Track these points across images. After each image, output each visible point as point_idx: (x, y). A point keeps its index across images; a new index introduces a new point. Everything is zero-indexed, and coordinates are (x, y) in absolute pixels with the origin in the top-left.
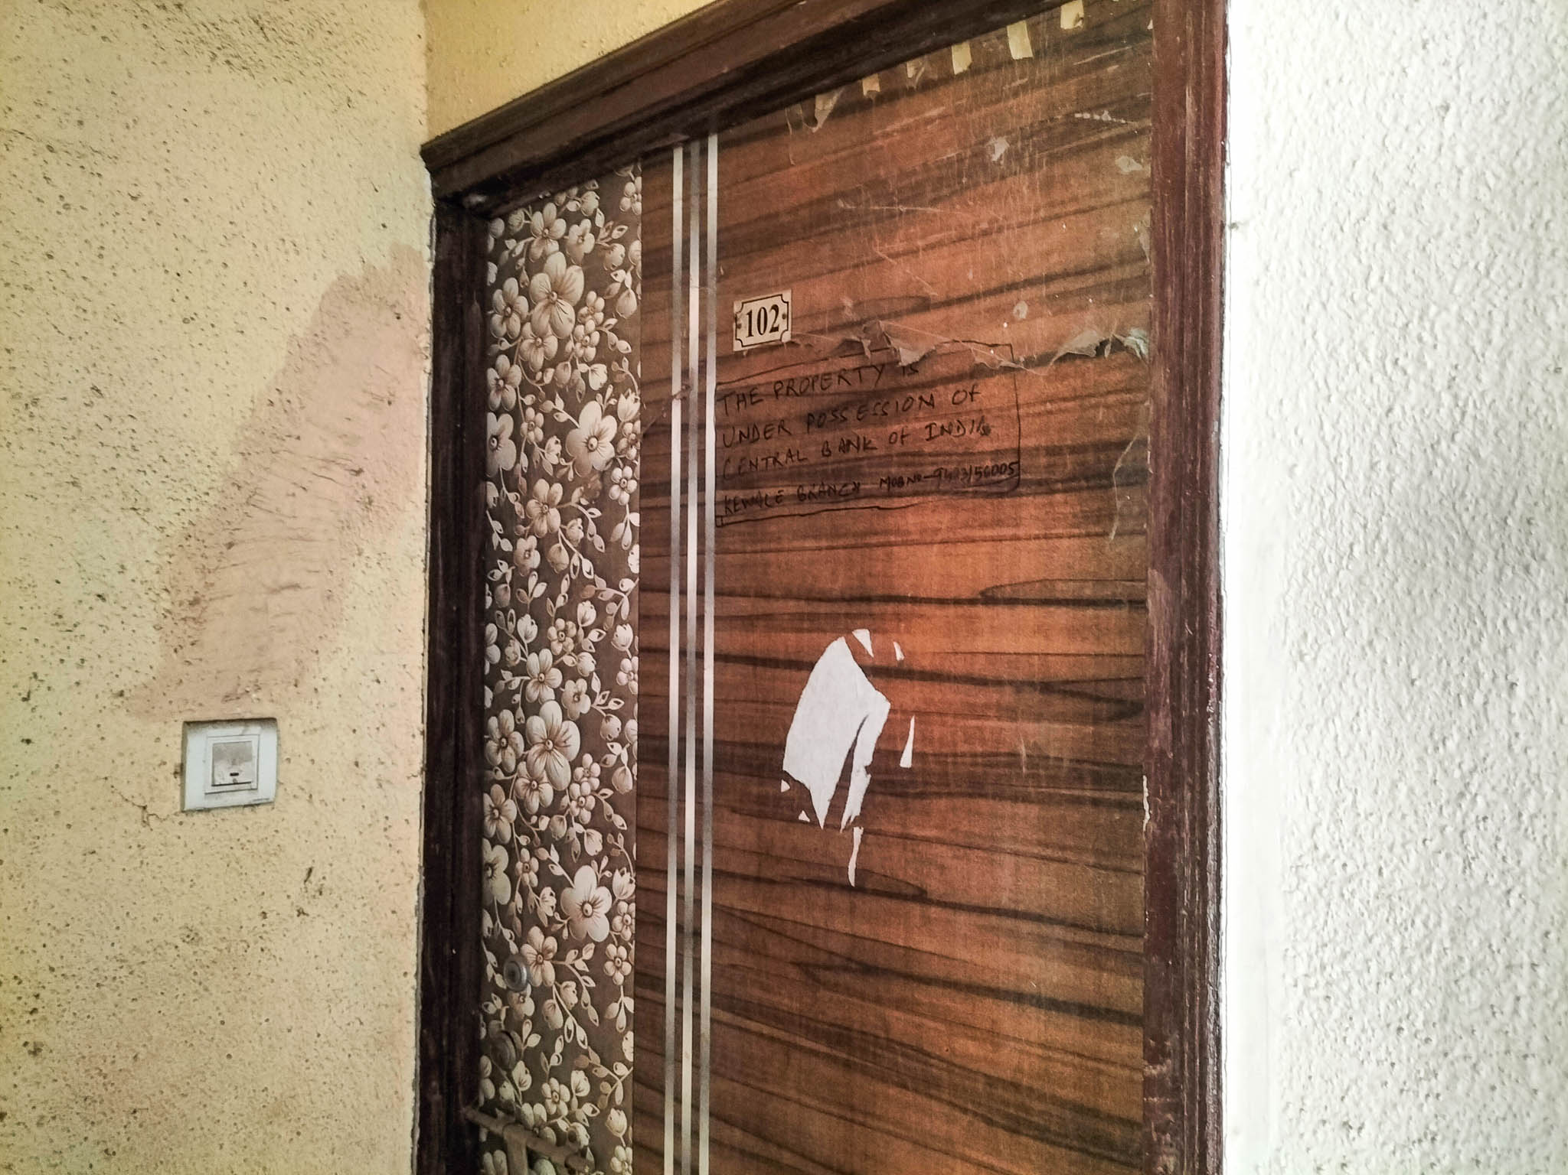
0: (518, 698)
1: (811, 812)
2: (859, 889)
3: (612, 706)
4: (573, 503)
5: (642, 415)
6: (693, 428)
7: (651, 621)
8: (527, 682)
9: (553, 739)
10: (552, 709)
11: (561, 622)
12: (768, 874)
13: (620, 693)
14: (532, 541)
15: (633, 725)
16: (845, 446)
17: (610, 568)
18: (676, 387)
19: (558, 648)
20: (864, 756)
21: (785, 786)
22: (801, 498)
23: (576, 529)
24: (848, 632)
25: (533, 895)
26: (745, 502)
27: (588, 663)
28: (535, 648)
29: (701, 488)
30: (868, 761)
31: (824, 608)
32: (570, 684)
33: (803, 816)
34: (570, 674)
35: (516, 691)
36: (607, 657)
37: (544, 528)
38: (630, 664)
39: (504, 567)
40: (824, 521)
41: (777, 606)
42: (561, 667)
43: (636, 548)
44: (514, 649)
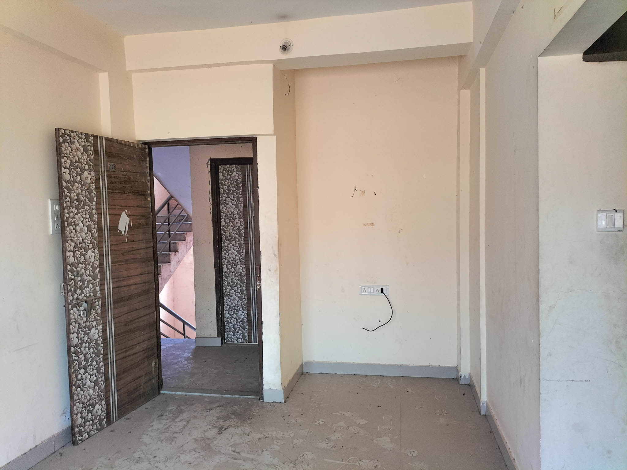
0: (73, 223)
1: (122, 234)
2: (128, 242)
3: (93, 223)
4: (83, 188)
5: (95, 176)
6: (103, 180)
7: (98, 209)
8: (75, 220)
9: (82, 230)
10: (81, 225)
11: (82, 209)
12: (117, 243)
13: (94, 221)
14: (75, 194)
15: (96, 226)
16: (123, 187)
17: (91, 200)
18: (100, 173)
19: (82, 214)
20: (127, 226)
21: (119, 231)
22: (119, 193)
23: (84, 193)
24: (125, 211)
25: (79, 259)
26: (112, 192)
27: (88, 216)
28: (77, 214)
29: (105, 189)
30: (128, 226)
31: (122, 207)
32: (84, 220)
33: (121, 235)
34: (85, 218)
35: (73, 222)
36: (91, 215)
37: (77, 192)
38: (95, 216)
39: (68, 198)
40: (121, 196)
41: (116, 207)
42: (83, 217)
43: (95, 197)
44: (72, 214)
